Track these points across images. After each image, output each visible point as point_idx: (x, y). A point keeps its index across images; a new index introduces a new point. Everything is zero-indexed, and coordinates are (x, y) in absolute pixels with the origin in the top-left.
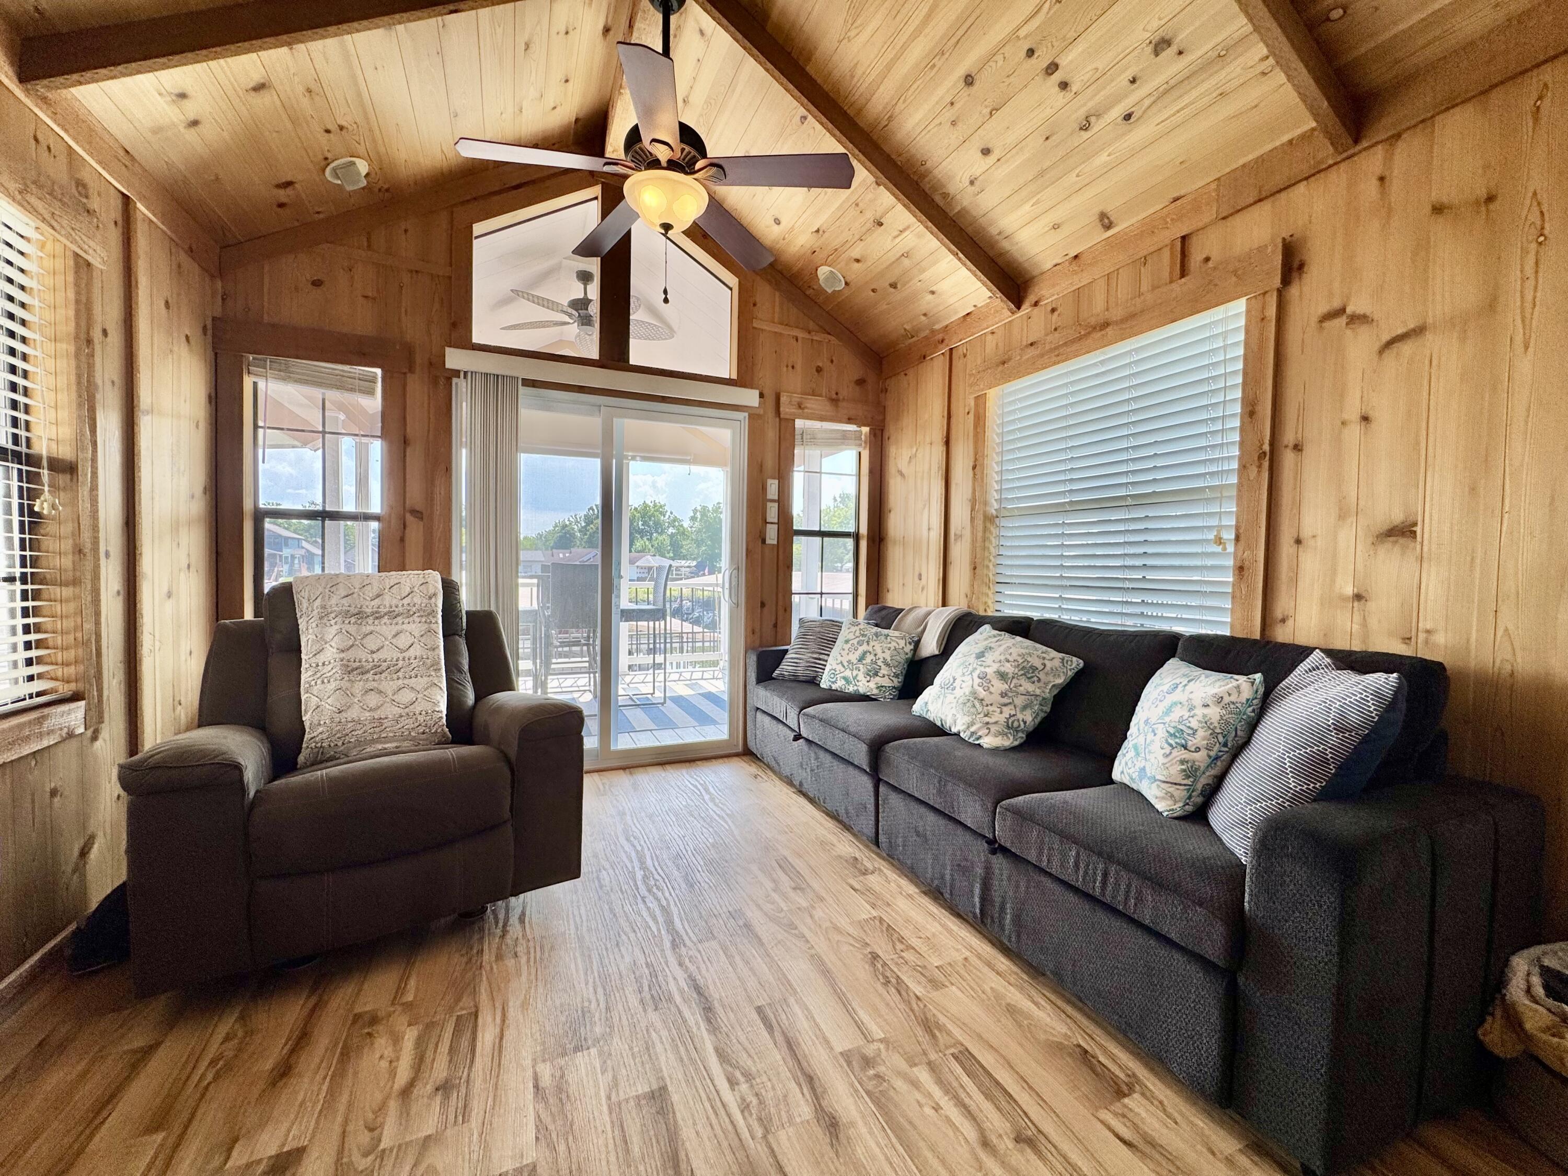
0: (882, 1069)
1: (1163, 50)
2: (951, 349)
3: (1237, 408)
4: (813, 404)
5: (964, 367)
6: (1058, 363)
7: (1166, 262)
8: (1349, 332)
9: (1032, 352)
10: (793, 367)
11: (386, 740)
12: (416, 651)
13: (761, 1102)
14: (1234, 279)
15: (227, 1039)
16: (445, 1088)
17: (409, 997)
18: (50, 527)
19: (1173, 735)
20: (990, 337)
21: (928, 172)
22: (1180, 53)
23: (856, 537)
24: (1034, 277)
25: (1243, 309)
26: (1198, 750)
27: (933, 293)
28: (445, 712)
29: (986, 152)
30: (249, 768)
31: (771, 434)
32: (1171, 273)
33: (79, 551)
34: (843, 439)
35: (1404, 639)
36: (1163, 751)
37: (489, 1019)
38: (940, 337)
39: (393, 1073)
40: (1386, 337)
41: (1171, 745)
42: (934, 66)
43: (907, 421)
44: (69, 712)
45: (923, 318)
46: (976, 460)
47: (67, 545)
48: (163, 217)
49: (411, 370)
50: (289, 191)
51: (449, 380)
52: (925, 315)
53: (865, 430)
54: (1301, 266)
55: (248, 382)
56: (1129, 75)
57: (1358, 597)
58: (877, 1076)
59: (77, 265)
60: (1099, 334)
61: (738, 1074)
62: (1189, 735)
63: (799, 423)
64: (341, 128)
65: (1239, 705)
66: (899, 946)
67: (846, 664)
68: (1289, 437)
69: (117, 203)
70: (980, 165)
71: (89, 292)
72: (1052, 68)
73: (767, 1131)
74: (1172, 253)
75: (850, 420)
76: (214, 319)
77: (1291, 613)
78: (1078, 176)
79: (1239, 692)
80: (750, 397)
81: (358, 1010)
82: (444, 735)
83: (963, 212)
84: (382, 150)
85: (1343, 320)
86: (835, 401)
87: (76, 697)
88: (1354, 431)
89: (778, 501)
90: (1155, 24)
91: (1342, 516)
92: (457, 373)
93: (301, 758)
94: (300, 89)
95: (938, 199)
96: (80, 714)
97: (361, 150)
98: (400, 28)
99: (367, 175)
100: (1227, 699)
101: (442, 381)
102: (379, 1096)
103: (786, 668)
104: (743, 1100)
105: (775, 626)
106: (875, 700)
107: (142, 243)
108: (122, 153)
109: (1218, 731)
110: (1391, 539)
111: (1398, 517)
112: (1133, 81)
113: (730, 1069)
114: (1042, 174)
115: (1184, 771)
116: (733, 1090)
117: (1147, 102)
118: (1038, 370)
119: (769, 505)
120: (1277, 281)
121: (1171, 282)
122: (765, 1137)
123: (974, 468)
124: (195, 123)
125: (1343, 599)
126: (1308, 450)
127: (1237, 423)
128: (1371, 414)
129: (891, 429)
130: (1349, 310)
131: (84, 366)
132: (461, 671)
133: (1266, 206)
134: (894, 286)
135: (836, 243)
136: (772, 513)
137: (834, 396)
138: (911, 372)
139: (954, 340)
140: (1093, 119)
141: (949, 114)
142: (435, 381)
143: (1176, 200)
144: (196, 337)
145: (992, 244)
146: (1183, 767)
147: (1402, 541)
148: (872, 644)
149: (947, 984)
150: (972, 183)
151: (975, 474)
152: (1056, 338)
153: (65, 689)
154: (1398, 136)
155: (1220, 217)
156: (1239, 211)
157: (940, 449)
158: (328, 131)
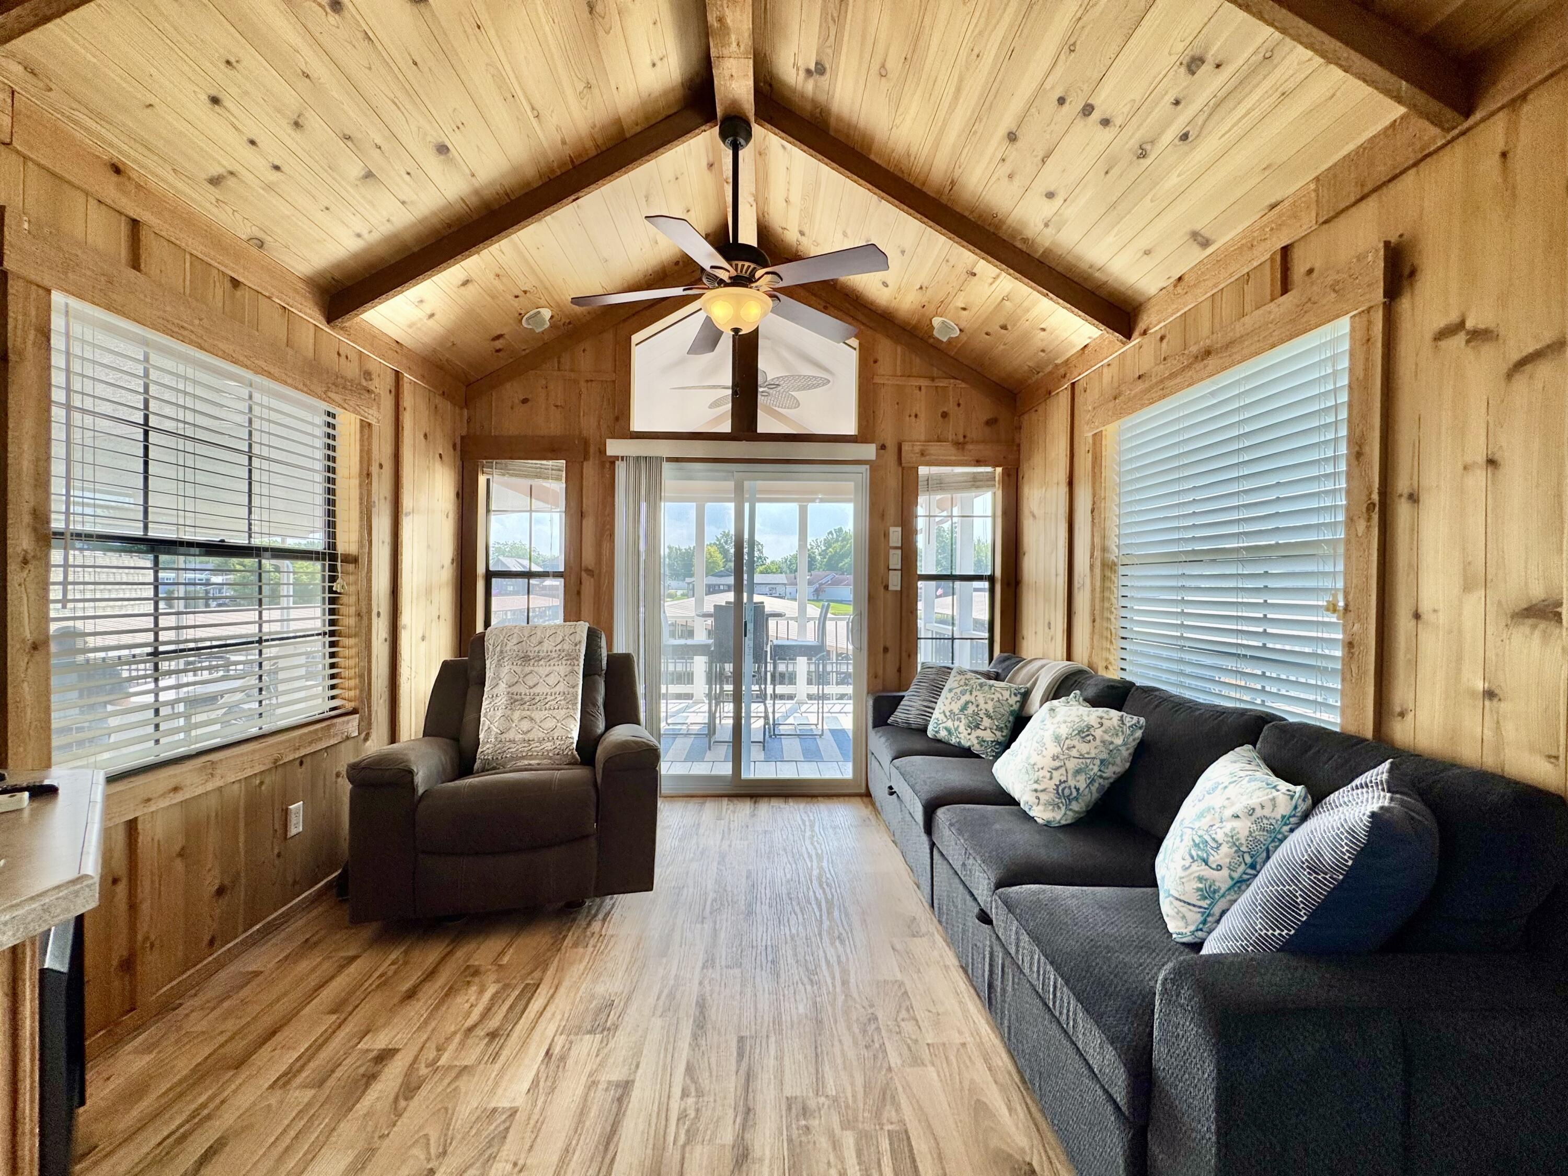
0: (814, 1123)
1: (1198, 67)
2: (1073, 384)
3: (1343, 450)
4: (935, 449)
5: (1086, 403)
6: (1164, 397)
7: (1268, 279)
8: (1469, 351)
9: (1141, 386)
10: (916, 416)
11: (532, 757)
12: (561, 688)
13: (697, 1117)
14: (1333, 295)
15: (393, 963)
16: (493, 1035)
17: (505, 960)
18: (344, 599)
19: (1197, 845)
20: (1105, 370)
21: (1002, 222)
22: (1218, 66)
23: (991, 579)
24: (1141, 305)
25: (1347, 329)
26: (1219, 868)
27: (1043, 330)
28: (576, 738)
29: (1050, 195)
30: (420, 773)
31: (892, 482)
32: (1272, 291)
33: (359, 615)
34: (976, 483)
35: (1549, 757)
36: (1183, 863)
37: (545, 992)
38: (1062, 371)
39: (468, 1014)
40: (1516, 356)
41: (1192, 857)
42: (975, 132)
43: (1037, 459)
44: (348, 722)
45: (1043, 354)
46: (1094, 503)
47: (352, 610)
48: (423, 377)
49: (586, 458)
50: (501, 341)
51: (613, 463)
52: (1043, 351)
53: (999, 470)
54: (1413, 273)
55: (482, 479)
56: (1170, 98)
57: (1490, 694)
58: (807, 1128)
59: (362, 427)
60: (1202, 365)
61: (693, 1090)
62: (1212, 848)
63: (923, 471)
64: (525, 292)
65: (1273, 822)
66: (904, 1014)
67: (948, 714)
68: (1403, 484)
69: (390, 380)
70: (1048, 209)
71: (370, 444)
72: (1088, 110)
73: (688, 1142)
74: (1272, 267)
75: (978, 463)
76: (462, 438)
77: (1411, 706)
78: (1152, 201)
79: (1274, 806)
80: (869, 451)
81: (471, 962)
82: (573, 756)
83: (1047, 252)
84: (557, 298)
85: (1461, 337)
86: (960, 445)
87: (354, 711)
88: (1479, 478)
89: (901, 548)
90: (1180, 47)
91: (1467, 588)
92: (617, 458)
93: (476, 767)
94: (492, 276)
95: (1019, 244)
96: (356, 723)
97: (543, 302)
98: (548, 218)
99: (552, 317)
100: (1259, 813)
101: (608, 465)
102: (453, 1029)
103: (899, 716)
104: (685, 1110)
105: (899, 670)
106: (978, 756)
107: (408, 400)
108: (395, 344)
109: (1244, 849)
110: (1530, 621)
111: (1537, 592)
112: (1177, 103)
113: (688, 1082)
114: (1113, 206)
115: (1201, 890)
116: (682, 1099)
117: (1200, 121)
118: (1143, 406)
119: (892, 552)
120: (1378, 295)
121: (1272, 300)
122: (684, 1147)
123: (1092, 511)
124: (432, 315)
125: (1472, 693)
126: (1427, 500)
127: (1343, 467)
128: (1497, 457)
129: (1025, 467)
130: (1469, 324)
131: (365, 493)
132: (595, 704)
133: (1371, 204)
134: (1004, 327)
135: (941, 296)
136: (895, 559)
137: (961, 439)
138: (1041, 409)
139: (1076, 373)
140: (1148, 147)
141: (1006, 169)
142: (602, 465)
143: (1273, 207)
144: (449, 454)
145: (1088, 278)
146: (1201, 886)
147: (1543, 625)
148: (974, 693)
149: (927, 1062)
150: (1046, 225)
151: (1093, 519)
152: (1163, 370)
153: (349, 706)
154: (1523, 97)
155: (1321, 220)
156: (1343, 211)
157: (1064, 489)
158: (517, 297)
